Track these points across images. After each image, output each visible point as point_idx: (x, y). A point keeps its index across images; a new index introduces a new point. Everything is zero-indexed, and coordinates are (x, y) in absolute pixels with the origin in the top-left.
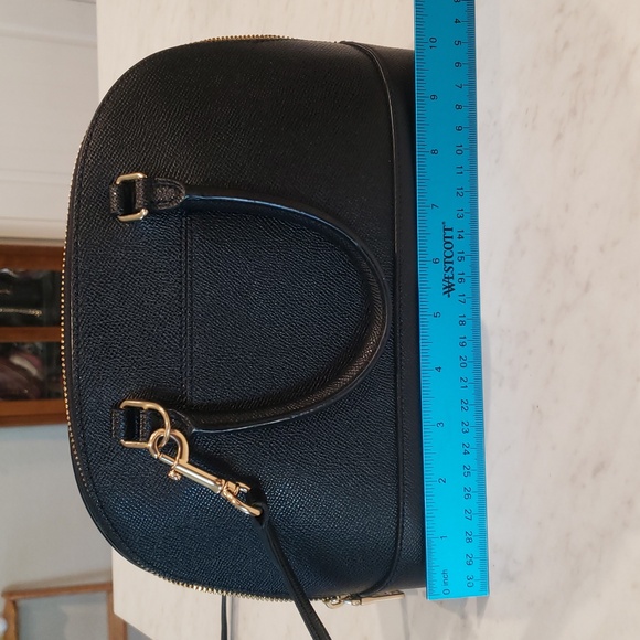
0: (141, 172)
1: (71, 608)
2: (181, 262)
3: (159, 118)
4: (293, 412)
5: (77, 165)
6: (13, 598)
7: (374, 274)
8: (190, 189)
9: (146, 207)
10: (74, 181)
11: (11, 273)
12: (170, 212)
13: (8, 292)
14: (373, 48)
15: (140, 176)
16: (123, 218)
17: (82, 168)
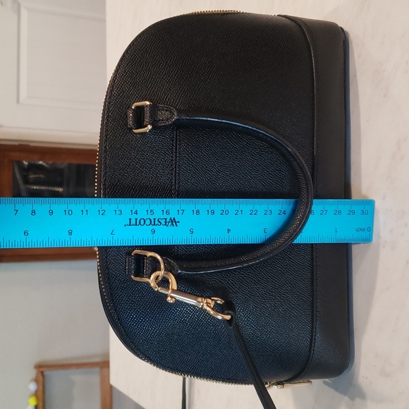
0: (148, 101)
1: (77, 377)
2: (172, 160)
3: (160, 65)
4: (244, 262)
5: (106, 96)
6: (41, 370)
7: (302, 171)
8: (179, 112)
9: (151, 124)
10: (105, 106)
11: (44, 164)
12: (166, 127)
13: (42, 176)
14: (301, 20)
15: (148, 103)
16: (135, 131)
17: (110, 97)
